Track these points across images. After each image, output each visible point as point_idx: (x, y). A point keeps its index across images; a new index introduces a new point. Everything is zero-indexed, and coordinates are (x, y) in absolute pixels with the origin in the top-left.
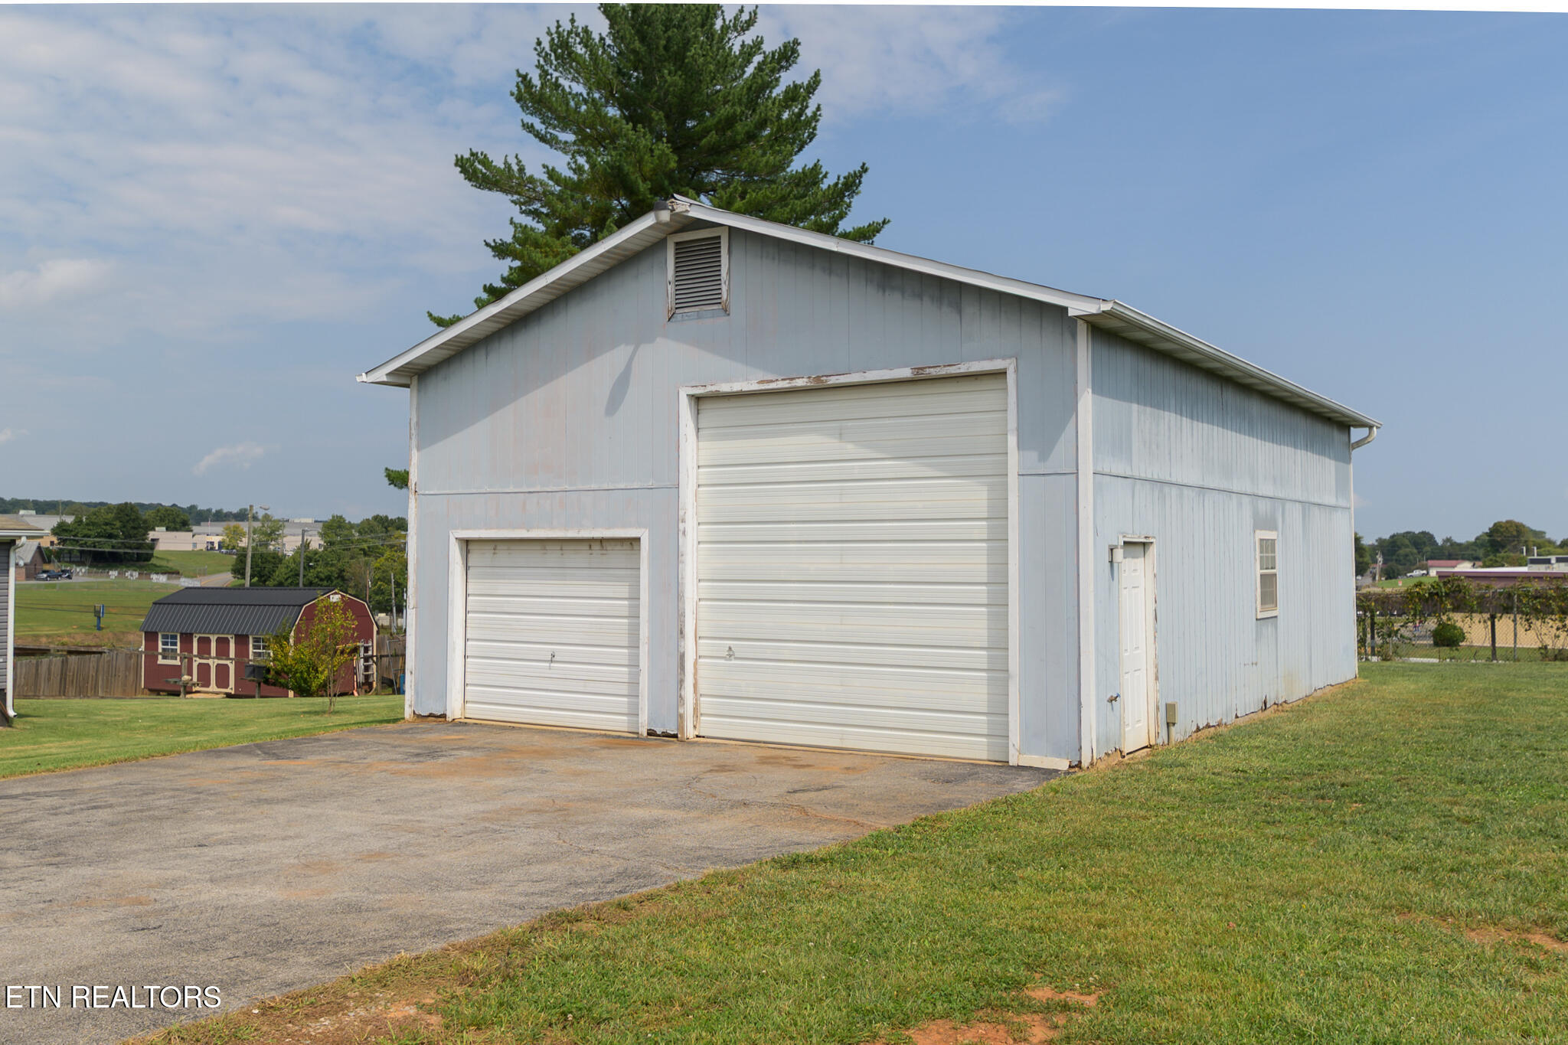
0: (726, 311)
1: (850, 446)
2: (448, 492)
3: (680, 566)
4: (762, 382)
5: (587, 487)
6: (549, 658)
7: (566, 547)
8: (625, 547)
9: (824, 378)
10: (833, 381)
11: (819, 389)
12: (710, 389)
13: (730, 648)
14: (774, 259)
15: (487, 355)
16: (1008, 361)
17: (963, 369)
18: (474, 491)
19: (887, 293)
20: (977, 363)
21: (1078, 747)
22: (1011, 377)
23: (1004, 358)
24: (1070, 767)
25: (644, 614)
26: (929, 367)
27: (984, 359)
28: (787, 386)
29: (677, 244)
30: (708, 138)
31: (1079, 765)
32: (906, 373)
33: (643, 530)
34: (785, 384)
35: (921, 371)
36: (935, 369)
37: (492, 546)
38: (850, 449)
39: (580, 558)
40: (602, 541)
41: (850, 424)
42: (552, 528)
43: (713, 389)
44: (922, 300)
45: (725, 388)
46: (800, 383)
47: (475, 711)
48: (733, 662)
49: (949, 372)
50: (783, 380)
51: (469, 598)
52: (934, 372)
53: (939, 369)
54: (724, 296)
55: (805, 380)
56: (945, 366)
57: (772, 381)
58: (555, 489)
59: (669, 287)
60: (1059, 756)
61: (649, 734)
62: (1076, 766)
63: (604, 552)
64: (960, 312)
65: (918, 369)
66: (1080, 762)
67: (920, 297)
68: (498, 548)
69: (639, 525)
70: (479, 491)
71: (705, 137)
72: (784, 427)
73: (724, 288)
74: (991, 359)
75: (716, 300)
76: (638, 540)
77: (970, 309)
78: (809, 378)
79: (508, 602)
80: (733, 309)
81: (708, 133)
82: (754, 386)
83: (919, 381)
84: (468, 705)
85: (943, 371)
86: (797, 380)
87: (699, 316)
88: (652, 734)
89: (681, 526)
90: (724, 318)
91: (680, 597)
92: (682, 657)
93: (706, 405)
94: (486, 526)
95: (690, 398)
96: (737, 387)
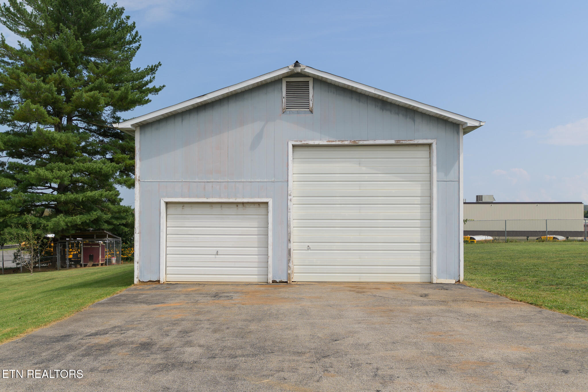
0: (311, 112)
1: (364, 168)
2: (158, 181)
3: (289, 213)
4: (329, 141)
5: (239, 181)
6: (215, 253)
7: (223, 206)
8: (255, 206)
9: (357, 142)
10: (361, 143)
11: (355, 146)
12: (304, 142)
13: (308, 246)
14: (334, 93)
15: (182, 120)
16: (433, 140)
17: (416, 142)
18: (175, 181)
19: (384, 111)
20: (421, 140)
21: (458, 275)
22: (434, 146)
23: (432, 139)
24: (456, 282)
25: (270, 234)
26: (402, 140)
27: (423, 139)
28: (341, 143)
29: (287, 82)
30: (96, 41)
31: (459, 281)
32: (393, 142)
33: (270, 199)
34: (340, 143)
35: (398, 142)
36: (404, 141)
37: (182, 205)
38: (364, 169)
39: (233, 210)
40: (243, 203)
41: (363, 160)
42: (220, 197)
43: (305, 142)
44: (399, 115)
45: (311, 143)
46: (346, 143)
47: (172, 278)
48: (310, 251)
49: (410, 143)
50: (338, 141)
51: (168, 228)
52: (404, 142)
53: (406, 141)
54: (311, 105)
55: (349, 142)
56: (408, 140)
57: (333, 141)
58: (222, 181)
59: (284, 100)
60: (451, 279)
61: (272, 282)
62: (458, 282)
63: (244, 208)
64: (414, 121)
65: (398, 141)
66: (459, 280)
67: (398, 114)
68: (185, 206)
69: (267, 197)
70: (178, 181)
71: (94, 40)
72: (337, 160)
73: (311, 103)
74: (427, 139)
75: (306, 106)
76: (267, 203)
77: (418, 120)
78: (351, 141)
79: (191, 230)
80: (314, 111)
81: (96, 39)
82: (325, 143)
83: (398, 145)
84: (167, 276)
85: (408, 142)
86: (345, 142)
87: (298, 113)
88: (274, 282)
89: (289, 198)
90: (310, 115)
91: (288, 226)
92: (289, 251)
93: (297, 149)
94: (182, 196)
95: (294, 146)
96: (317, 142)
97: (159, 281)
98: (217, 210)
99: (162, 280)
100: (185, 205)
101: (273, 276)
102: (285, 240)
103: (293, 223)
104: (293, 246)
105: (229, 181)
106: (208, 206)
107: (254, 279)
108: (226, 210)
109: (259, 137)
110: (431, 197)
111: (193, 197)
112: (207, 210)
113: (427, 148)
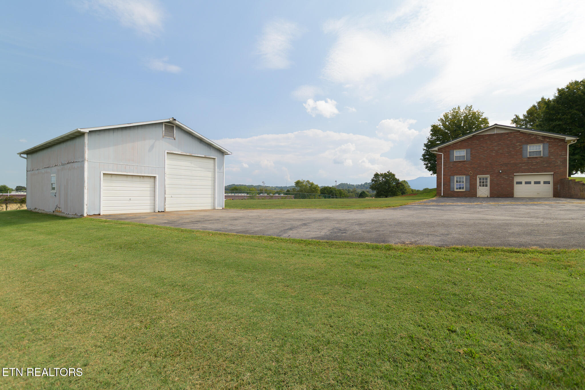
2: (99, 162)
3: (165, 182)
5: (143, 165)
6: (129, 200)
7: (133, 177)
10: (193, 155)
12: (171, 152)
13: (172, 196)
14: (184, 133)
15: (113, 132)
18: (109, 163)
19: (201, 144)
21: (223, 206)
22: (216, 159)
23: (216, 157)
25: (157, 190)
29: (165, 125)
31: (223, 208)
32: (203, 156)
33: (157, 175)
35: (205, 156)
39: (138, 179)
40: (143, 176)
44: (206, 146)
45: (175, 152)
46: (188, 154)
47: (106, 213)
48: (173, 198)
49: (209, 157)
54: (175, 136)
57: (183, 153)
58: (135, 165)
59: (163, 132)
63: (144, 179)
64: (210, 149)
69: (155, 174)
74: (214, 156)
75: (173, 136)
76: (155, 177)
77: (212, 149)
79: (116, 188)
80: (176, 139)
82: (180, 153)
84: (103, 212)
87: (169, 139)
88: (159, 212)
89: (165, 175)
90: (174, 140)
91: (165, 187)
92: (165, 198)
93: (168, 154)
94: (121, 172)
95: (167, 153)
96: (177, 153)
97: (99, 214)
98: (130, 179)
99: (101, 214)
100: (113, 176)
101: (158, 210)
102: (163, 193)
103: (167, 186)
104: (166, 196)
105: (138, 165)
106: (125, 176)
107: (148, 211)
108: (134, 179)
109: (152, 147)
110: (214, 178)
111: (119, 172)
112: (125, 178)
113: (213, 160)
